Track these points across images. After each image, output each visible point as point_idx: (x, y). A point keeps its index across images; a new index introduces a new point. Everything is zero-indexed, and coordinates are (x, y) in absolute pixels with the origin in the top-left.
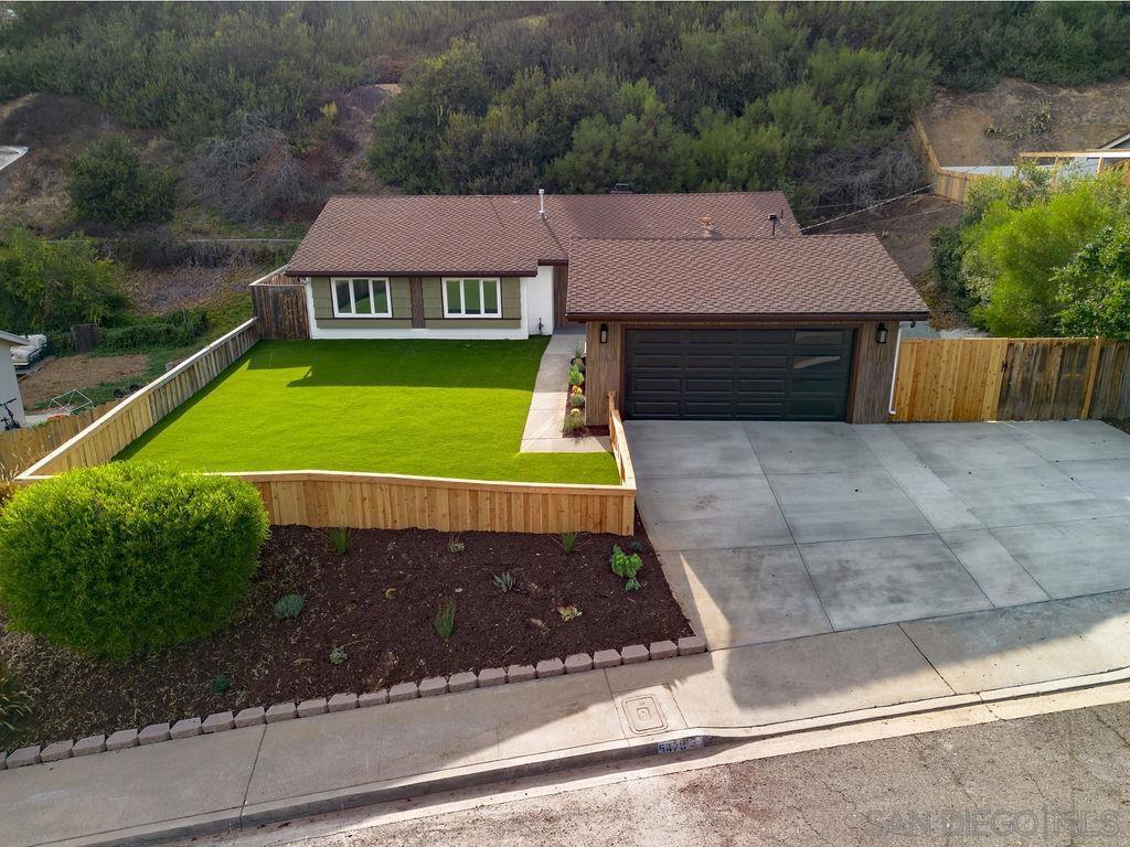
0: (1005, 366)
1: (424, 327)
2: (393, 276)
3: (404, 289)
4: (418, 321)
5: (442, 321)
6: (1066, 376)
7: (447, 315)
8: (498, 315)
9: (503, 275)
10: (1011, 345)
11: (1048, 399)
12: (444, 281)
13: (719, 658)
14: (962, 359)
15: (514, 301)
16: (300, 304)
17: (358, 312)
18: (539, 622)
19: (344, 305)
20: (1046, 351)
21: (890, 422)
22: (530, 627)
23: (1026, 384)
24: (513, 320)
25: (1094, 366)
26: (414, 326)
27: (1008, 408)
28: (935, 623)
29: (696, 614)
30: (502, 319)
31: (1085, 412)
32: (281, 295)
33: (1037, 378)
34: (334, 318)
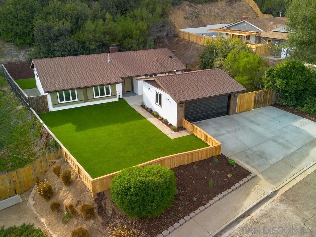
0: (255, 97)
1: (88, 102)
2: (77, 89)
3: (81, 92)
4: (86, 100)
5: (94, 99)
6: (264, 97)
7: (95, 97)
8: (110, 95)
9: (111, 84)
10: (256, 93)
11: (261, 103)
12: (94, 88)
13: (259, 176)
14: (248, 97)
15: (114, 90)
16: (45, 101)
17: (66, 100)
18: (225, 179)
19: (62, 99)
20: (261, 93)
21: (236, 114)
22: (225, 181)
23: (258, 100)
24: (114, 96)
25: (269, 94)
26: (85, 102)
27: (255, 106)
28: (286, 158)
29: (248, 169)
30: (111, 96)
31: (267, 104)
32: (39, 99)
33: (260, 99)
34: (59, 104)
